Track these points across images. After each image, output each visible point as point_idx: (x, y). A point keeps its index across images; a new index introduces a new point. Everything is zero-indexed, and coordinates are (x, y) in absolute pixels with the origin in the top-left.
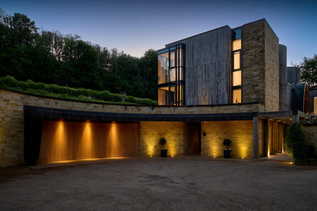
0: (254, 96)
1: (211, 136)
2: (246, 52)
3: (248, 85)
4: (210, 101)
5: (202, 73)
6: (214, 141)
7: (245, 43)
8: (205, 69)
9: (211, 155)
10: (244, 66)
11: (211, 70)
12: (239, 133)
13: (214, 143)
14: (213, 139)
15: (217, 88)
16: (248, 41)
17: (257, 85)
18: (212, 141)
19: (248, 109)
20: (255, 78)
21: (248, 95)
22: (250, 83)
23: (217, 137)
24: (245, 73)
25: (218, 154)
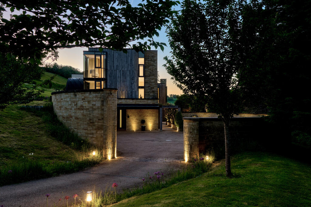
0: (152, 94)
1: (132, 118)
2: (148, 67)
3: (149, 87)
4: (127, 95)
5: (121, 75)
6: (134, 121)
7: (147, 62)
8: (123, 73)
9: (132, 130)
10: (146, 75)
11: (127, 75)
12: (147, 116)
13: (134, 122)
14: (133, 120)
15: (131, 87)
16: (148, 61)
17: (153, 88)
18: (133, 121)
19: (152, 102)
20: (152, 84)
21: (148, 93)
22: (150, 86)
23: (135, 118)
24: (147, 79)
25: (136, 129)
